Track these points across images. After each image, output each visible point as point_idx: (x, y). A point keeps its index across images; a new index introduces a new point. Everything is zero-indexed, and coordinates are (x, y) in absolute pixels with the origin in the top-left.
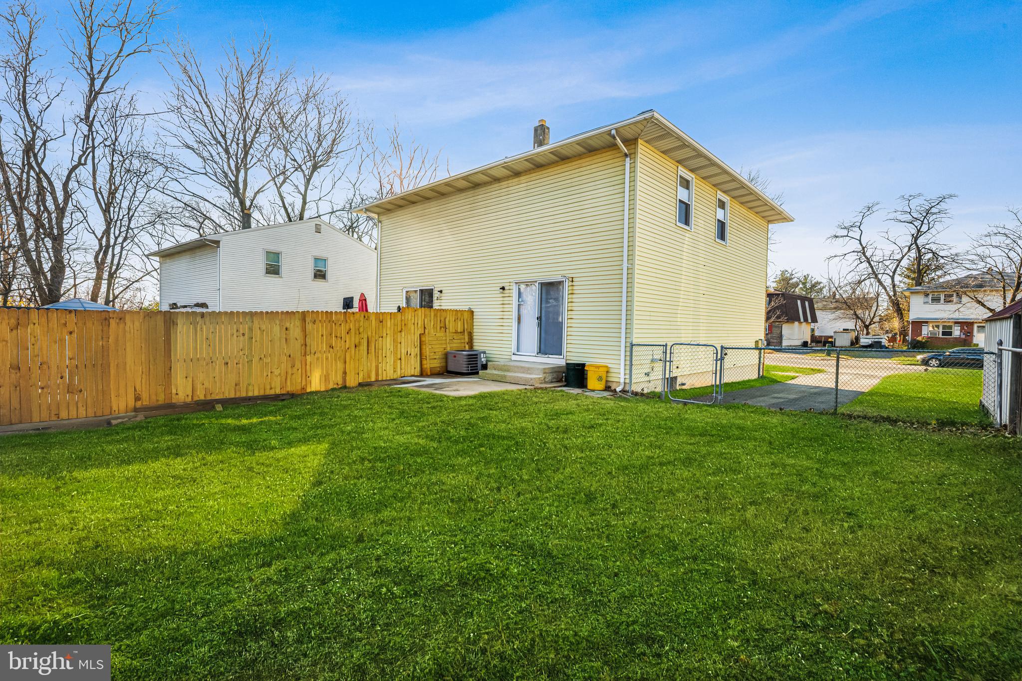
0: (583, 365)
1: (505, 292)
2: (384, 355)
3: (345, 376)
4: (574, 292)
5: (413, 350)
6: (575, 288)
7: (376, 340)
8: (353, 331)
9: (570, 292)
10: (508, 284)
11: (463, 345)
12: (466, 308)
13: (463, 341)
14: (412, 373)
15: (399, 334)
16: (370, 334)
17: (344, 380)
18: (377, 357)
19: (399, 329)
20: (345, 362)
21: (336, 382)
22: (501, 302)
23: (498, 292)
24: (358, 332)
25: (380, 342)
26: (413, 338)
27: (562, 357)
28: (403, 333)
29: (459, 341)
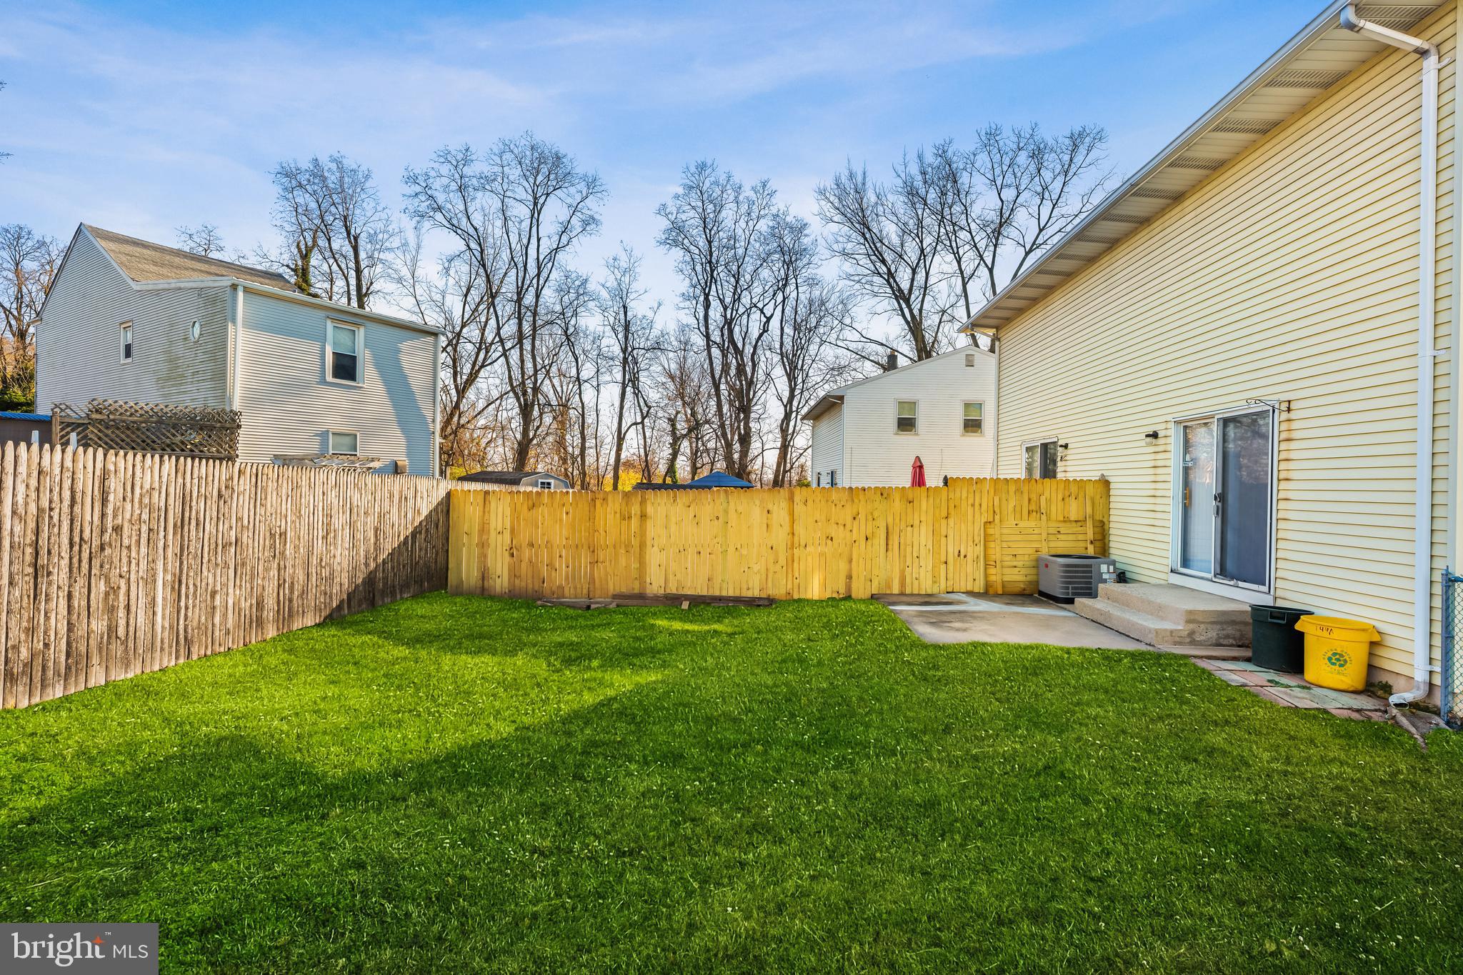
1: (1160, 441)
2: (915, 555)
3: (850, 582)
4: (1295, 435)
5: (970, 549)
6: (1294, 425)
7: (901, 531)
8: (862, 517)
9: (1284, 436)
10: (1163, 426)
11: (1082, 544)
12: (1095, 476)
13: (1081, 537)
14: (969, 588)
15: (944, 522)
16: (890, 520)
17: (849, 588)
18: (903, 557)
19: (944, 514)
20: (850, 561)
21: (836, 589)
22: (1152, 464)
23: (1143, 443)
24: (870, 517)
25: (909, 534)
26: (970, 528)
27: (1265, 589)
28: (951, 521)
29: (1071, 537)
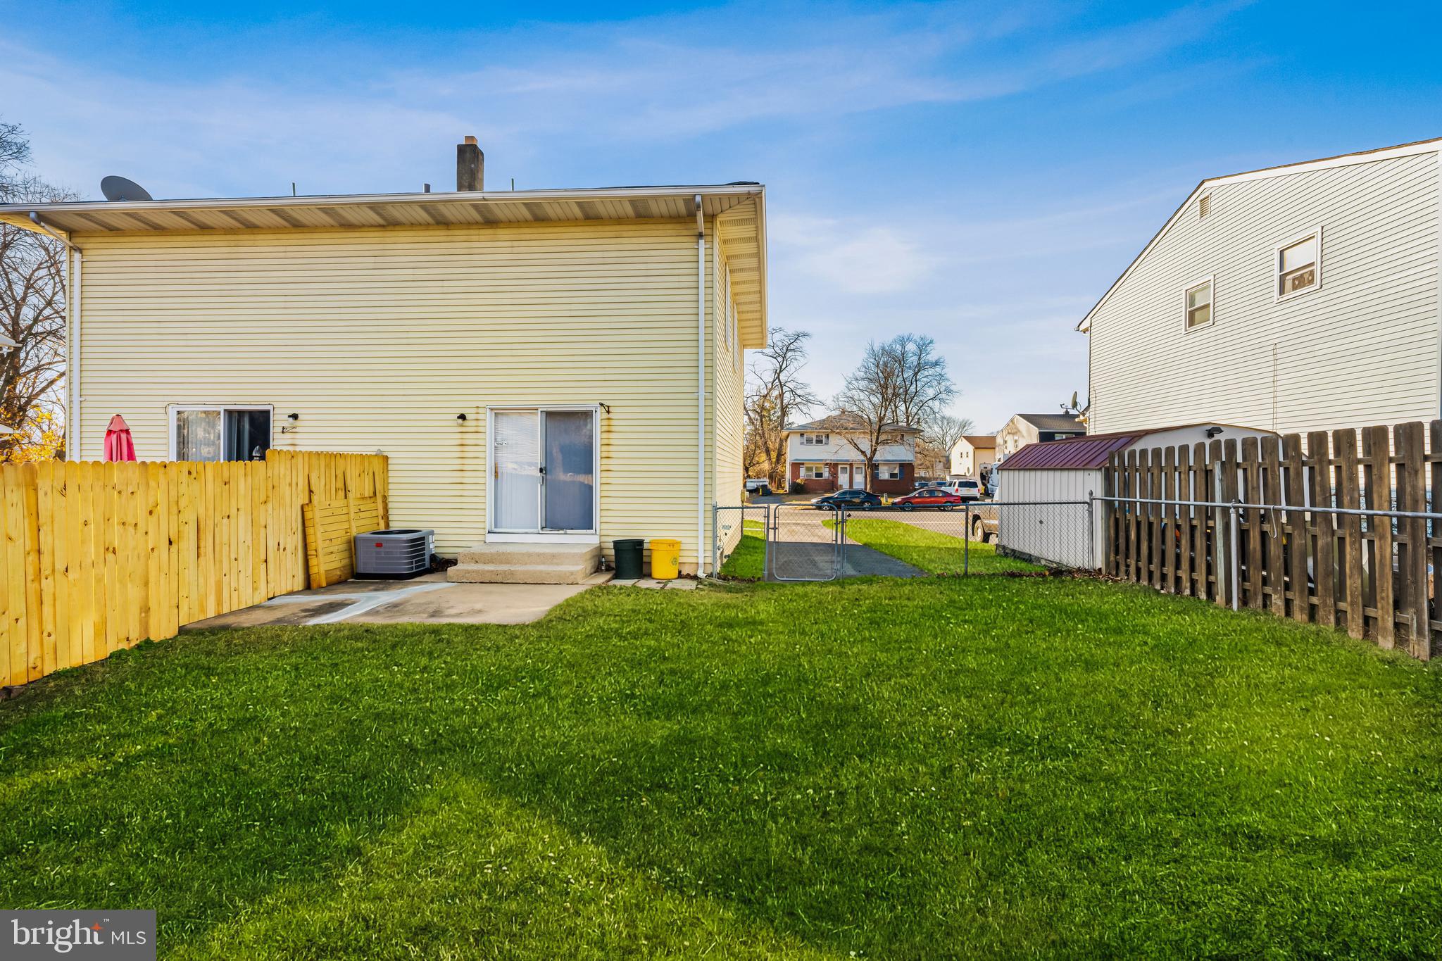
0: (641, 543)
1: (466, 423)
2: (233, 557)
3: (147, 616)
4: (613, 429)
5: (289, 540)
6: (613, 422)
7: (215, 525)
8: (161, 510)
9: (605, 429)
10: (474, 410)
11: (375, 520)
12: (371, 450)
13: (374, 513)
14: (289, 589)
15: (262, 507)
16: (202, 511)
17: (145, 626)
18: (217, 561)
19: (263, 498)
20: (146, 584)
21: (123, 636)
22: (459, 442)
23: (454, 423)
24: (175, 510)
25: (225, 529)
26: (288, 514)
27: (593, 531)
28: (270, 505)
29: (368, 514)
